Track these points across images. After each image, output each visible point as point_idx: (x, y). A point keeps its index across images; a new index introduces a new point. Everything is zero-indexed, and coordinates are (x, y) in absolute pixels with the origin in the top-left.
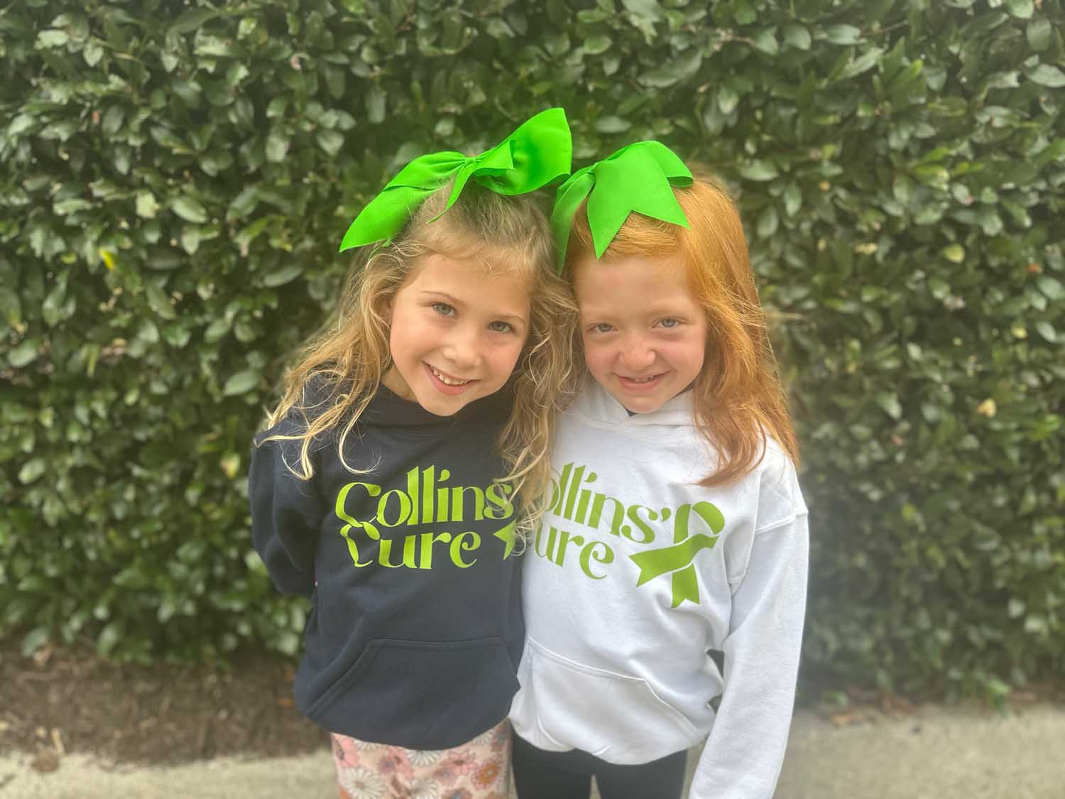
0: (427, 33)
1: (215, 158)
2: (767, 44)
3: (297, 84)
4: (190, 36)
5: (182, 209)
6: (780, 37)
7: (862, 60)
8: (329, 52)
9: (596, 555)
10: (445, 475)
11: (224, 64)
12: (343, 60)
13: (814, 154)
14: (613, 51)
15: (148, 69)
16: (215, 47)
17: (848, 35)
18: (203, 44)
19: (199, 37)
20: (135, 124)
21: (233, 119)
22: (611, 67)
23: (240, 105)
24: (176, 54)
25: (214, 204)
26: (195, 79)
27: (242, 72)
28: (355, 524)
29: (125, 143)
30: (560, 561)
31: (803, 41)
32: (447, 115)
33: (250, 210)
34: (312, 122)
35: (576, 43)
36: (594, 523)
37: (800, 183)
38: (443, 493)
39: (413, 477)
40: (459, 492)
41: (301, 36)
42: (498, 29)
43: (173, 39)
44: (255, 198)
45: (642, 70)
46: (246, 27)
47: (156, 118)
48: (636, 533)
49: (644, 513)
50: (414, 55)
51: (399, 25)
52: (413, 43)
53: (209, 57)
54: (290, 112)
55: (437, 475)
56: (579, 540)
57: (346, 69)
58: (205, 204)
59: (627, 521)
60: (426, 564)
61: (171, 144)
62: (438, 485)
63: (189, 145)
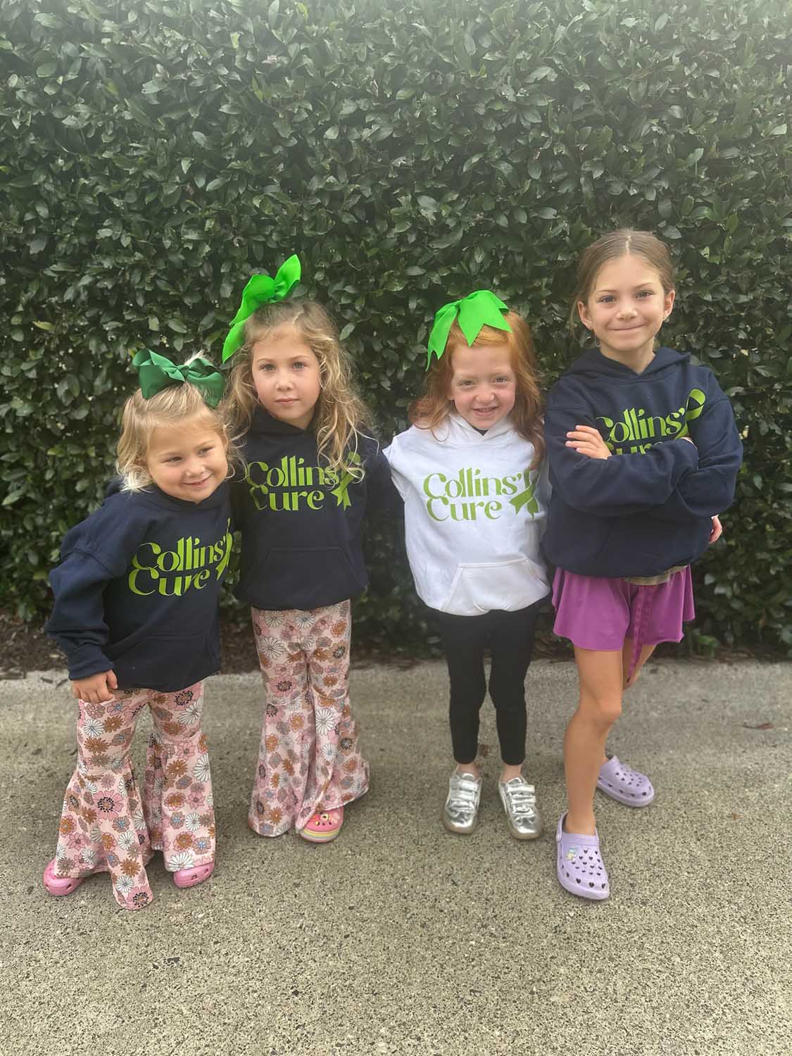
0: (308, 222)
1: (191, 296)
2: (503, 221)
3: (237, 254)
4: (177, 227)
5: (174, 326)
6: (510, 218)
7: (556, 229)
8: (254, 235)
9: (492, 508)
11: (197, 244)
12: (262, 239)
14: (413, 229)
15: (154, 247)
16: (193, 236)
17: (550, 214)
18: (186, 234)
19: (183, 229)
20: (148, 279)
21: (202, 274)
22: (412, 239)
23: (205, 266)
24: (170, 238)
25: (191, 323)
26: (182, 254)
27: (207, 249)
29: (144, 289)
31: (523, 219)
32: (320, 269)
33: (211, 325)
35: (391, 226)
41: (238, 228)
42: (347, 219)
43: (169, 231)
44: (214, 319)
45: (432, 239)
46: (209, 224)
47: (159, 275)
48: (509, 490)
50: (301, 235)
51: (293, 219)
52: (300, 229)
53: (189, 241)
54: (233, 269)
56: (481, 504)
57: (264, 243)
58: (186, 323)
59: (503, 486)
61: (168, 289)
63: (178, 290)
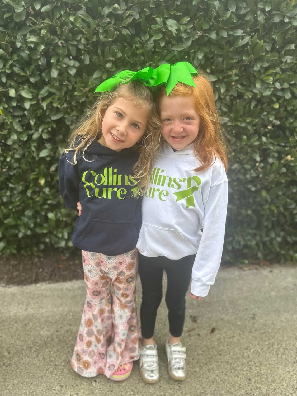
0: (102, 33)
1: (34, 77)
2: (213, 36)
3: (60, 51)
4: (25, 36)
5: (25, 94)
6: (217, 34)
7: (244, 40)
8: (70, 40)
9: (163, 194)
10: (116, 170)
11: (37, 45)
12: (75, 43)
13: (230, 73)
14: (163, 39)
15: (11, 47)
16: (33, 39)
17: (240, 32)
18: (29, 38)
19: (28, 36)
20: (8, 66)
21: (40, 63)
22: (163, 44)
23: (42, 59)
24: (20, 42)
25: (34, 93)
26: (27, 50)
27: (43, 47)
28: (88, 184)
29: (5, 72)
30: (152, 197)
31: (225, 35)
32: (109, 61)
33: (46, 94)
34: (66, 64)
35: (151, 36)
36: (163, 185)
37: (225, 83)
38: (115, 176)
39: (105, 170)
40: (120, 176)
41: (61, 35)
42: (126, 32)
43: (19, 37)
44: (48, 90)
45: (173, 45)
46: (43, 32)
47: (15, 63)
48: (176, 186)
49: (178, 180)
50: (98, 41)
51: (93, 31)
52: (98, 37)
53: (31, 42)
54: (58, 61)
55: (113, 170)
56: (158, 190)
57: (76, 46)
58: (32, 93)
59: (173, 183)
60: (110, 197)
61: (20, 72)
62: (113, 173)
63: (26, 73)
